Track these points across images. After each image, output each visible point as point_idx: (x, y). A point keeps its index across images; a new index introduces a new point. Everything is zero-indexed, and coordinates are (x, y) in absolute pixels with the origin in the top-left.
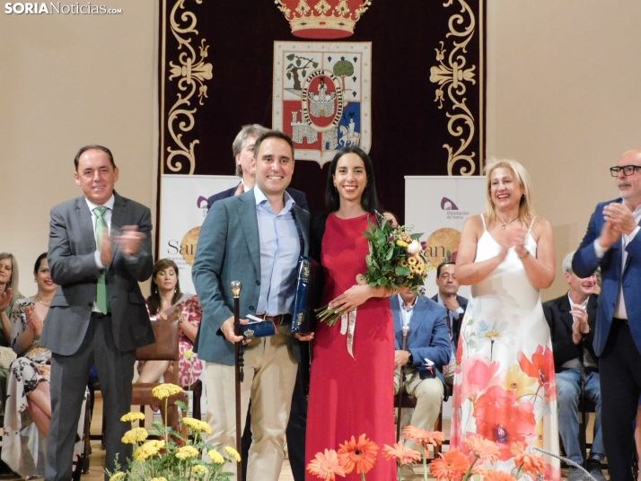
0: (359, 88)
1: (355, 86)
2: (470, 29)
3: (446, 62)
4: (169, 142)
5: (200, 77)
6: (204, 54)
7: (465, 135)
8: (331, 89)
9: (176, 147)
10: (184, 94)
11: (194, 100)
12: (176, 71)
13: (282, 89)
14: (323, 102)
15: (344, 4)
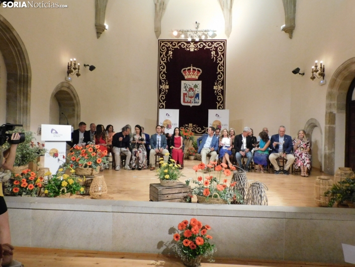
0: (199, 90)
1: (198, 90)
2: (222, 78)
3: (217, 85)
4: (160, 102)
5: (166, 88)
6: (167, 83)
7: (221, 100)
8: (193, 91)
9: (161, 103)
10: (163, 92)
11: (165, 93)
12: (161, 87)
13: (183, 91)
14: (191, 93)
15: (196, 73)
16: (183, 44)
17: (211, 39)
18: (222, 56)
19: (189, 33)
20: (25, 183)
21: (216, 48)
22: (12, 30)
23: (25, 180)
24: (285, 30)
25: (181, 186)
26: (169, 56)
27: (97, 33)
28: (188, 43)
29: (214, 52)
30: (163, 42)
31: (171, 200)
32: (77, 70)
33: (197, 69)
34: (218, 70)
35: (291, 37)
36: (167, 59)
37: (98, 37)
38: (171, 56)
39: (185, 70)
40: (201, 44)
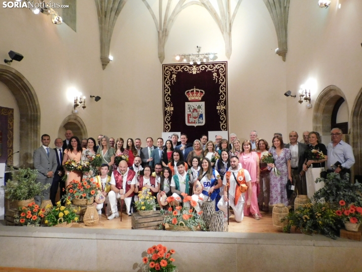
0: (202, 111)
2: (224, 98)
3: (220, 105)
4: (165, 123)
5: (171, 110)
6: (172, 105)
7: (224, 120)
8: (197, 111)
9: (167, 124)
10: (168, 113)
11: (170, 115)
12: (166, 109)
13: (187, 112)
14: (195, 114)
15: (199, 94)
16: (186, 67)
17: (212, 61)
18: (223, 77)
19: (191, 57)
20: (30, 214)
21: (218, 70)
22: (22, 79)
23: (30, 212)
24: (279, 53)
25: (156, 215)
26: (173, 79)
27: (103, 65)
28: (190, 66)
29: (216, 74)
30: (167, 66)
31: (147, 227)
32: (83, 103)
33: (199, 90)
34: (221, 91)
35: (284, 60)
36: (171, 82)
37: (104, 69)
38: (175, 79)
39: (189, 92)
40: (203, 66)
